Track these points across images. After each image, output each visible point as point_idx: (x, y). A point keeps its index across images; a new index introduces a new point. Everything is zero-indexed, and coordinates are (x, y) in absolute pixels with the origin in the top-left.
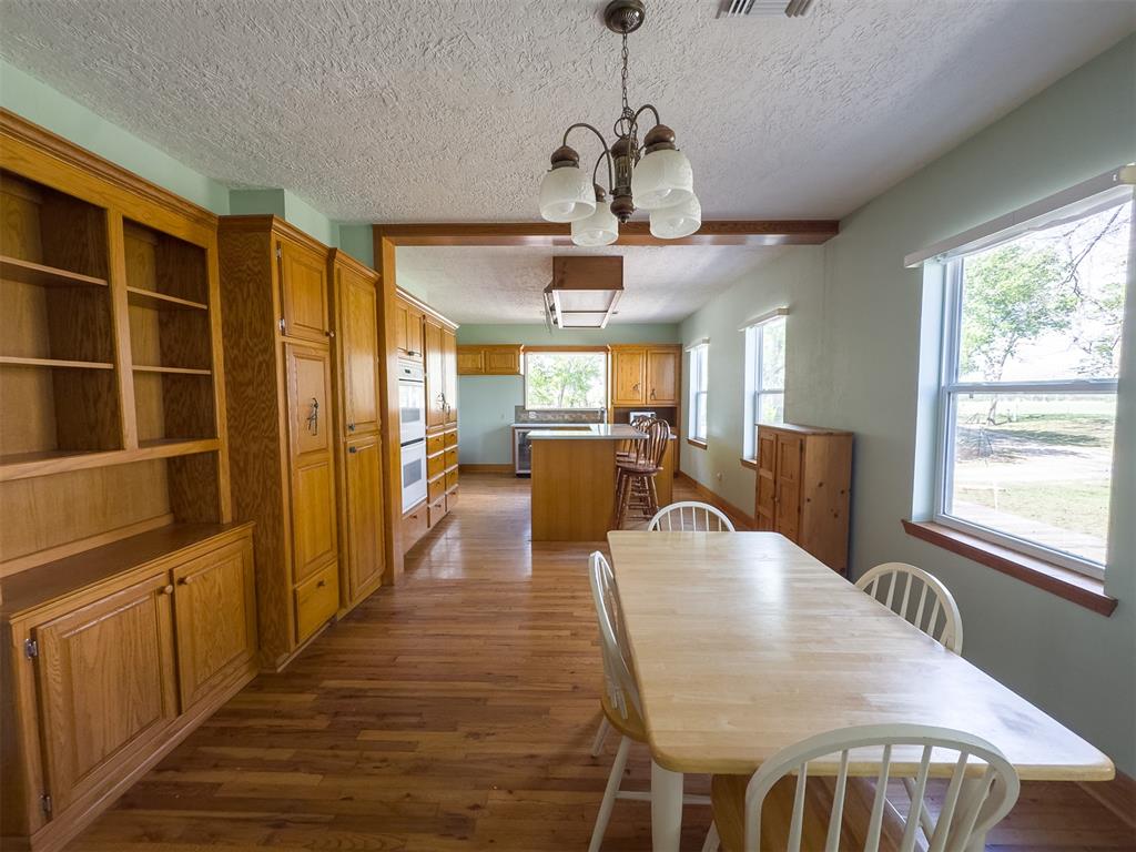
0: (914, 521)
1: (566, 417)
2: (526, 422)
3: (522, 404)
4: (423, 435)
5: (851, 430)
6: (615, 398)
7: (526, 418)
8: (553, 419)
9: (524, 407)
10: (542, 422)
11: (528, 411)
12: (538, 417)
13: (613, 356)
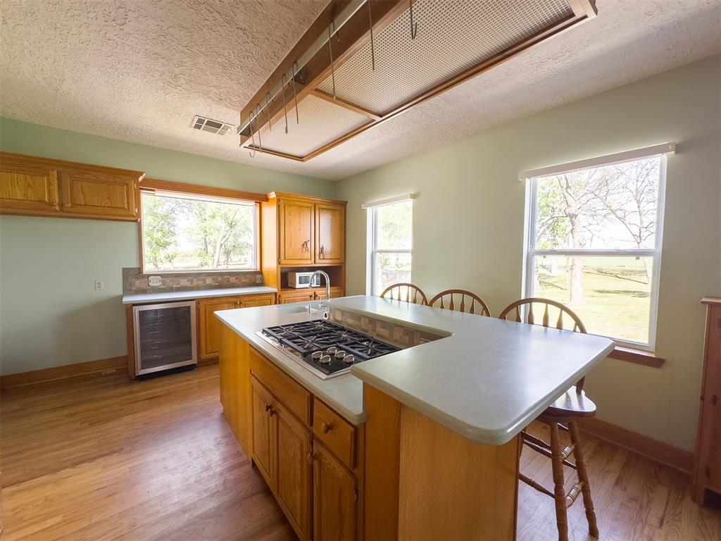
2: (144, 291)
6: (282, 257)
7: (144, 286)
8: (188, 284)
9: (140, 270)
10: (171, 290)
11: (149, 276)
12: (164, 283)
13: (279, 206)
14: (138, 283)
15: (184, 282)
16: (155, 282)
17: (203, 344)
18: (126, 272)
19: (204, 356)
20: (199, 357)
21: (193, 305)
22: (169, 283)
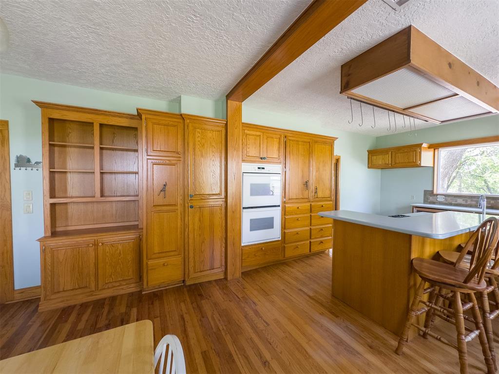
2: (434, 203)
3: (430, 189)
4: (279, 203)
7: (434, 200)
9: (433, 191)
10: (450, 205)
11: (437, 195)
12: (446, 200)
14: (431, 199)
16: (441, 199)
18: (426, 192)
22: (450, 200)
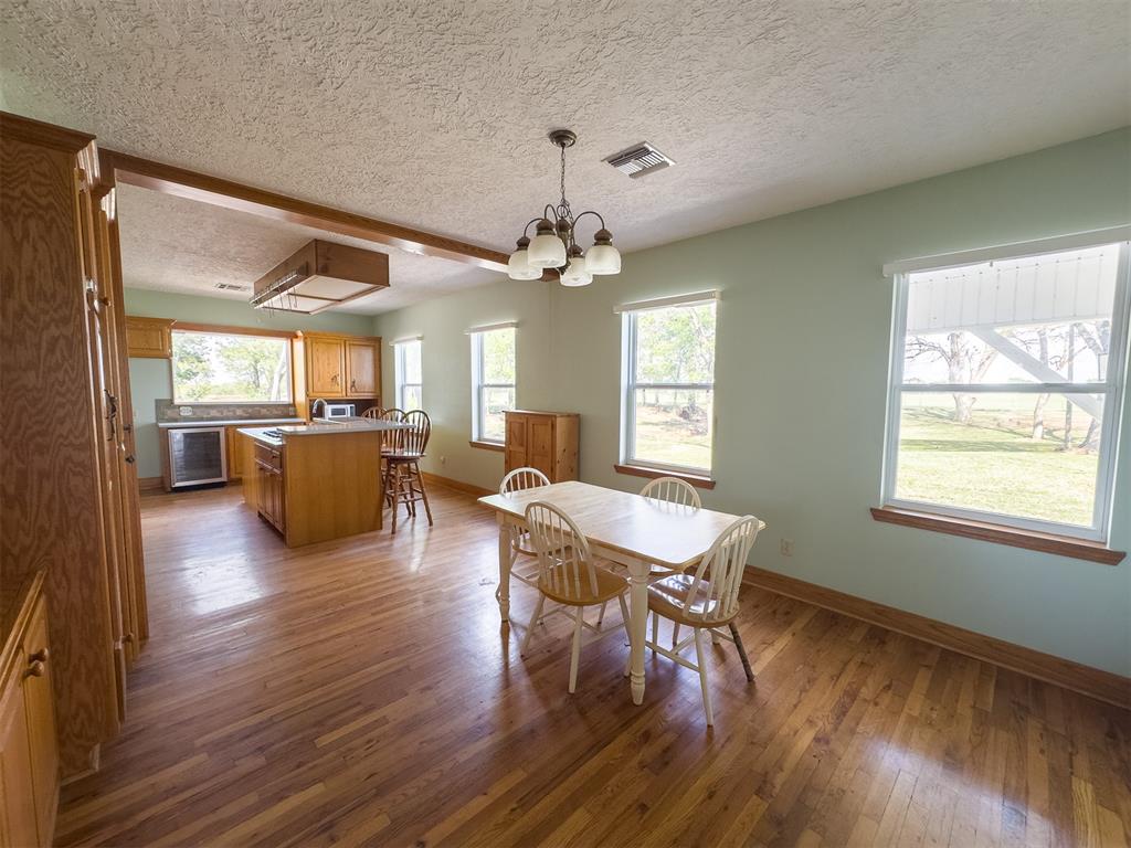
0: (621, 464)
1: (239, 412)
2: (176, 420)
3: (167, 397)
5: (577, 412)
6: (311, 390)
7: (175, 416)
8: (218, 415)
9: (172, 401)
10: (202, 419)
11: (179, 406)
12: (194, 413)
13: (306, 344)
14: (169, 413)
15: (214, 413)
16: (185, 412)
17: (232, 465)
18: (158, 403)
19: (233, 476)
20: (228, 476)
21: (222, 431)
22: (199, 413)
